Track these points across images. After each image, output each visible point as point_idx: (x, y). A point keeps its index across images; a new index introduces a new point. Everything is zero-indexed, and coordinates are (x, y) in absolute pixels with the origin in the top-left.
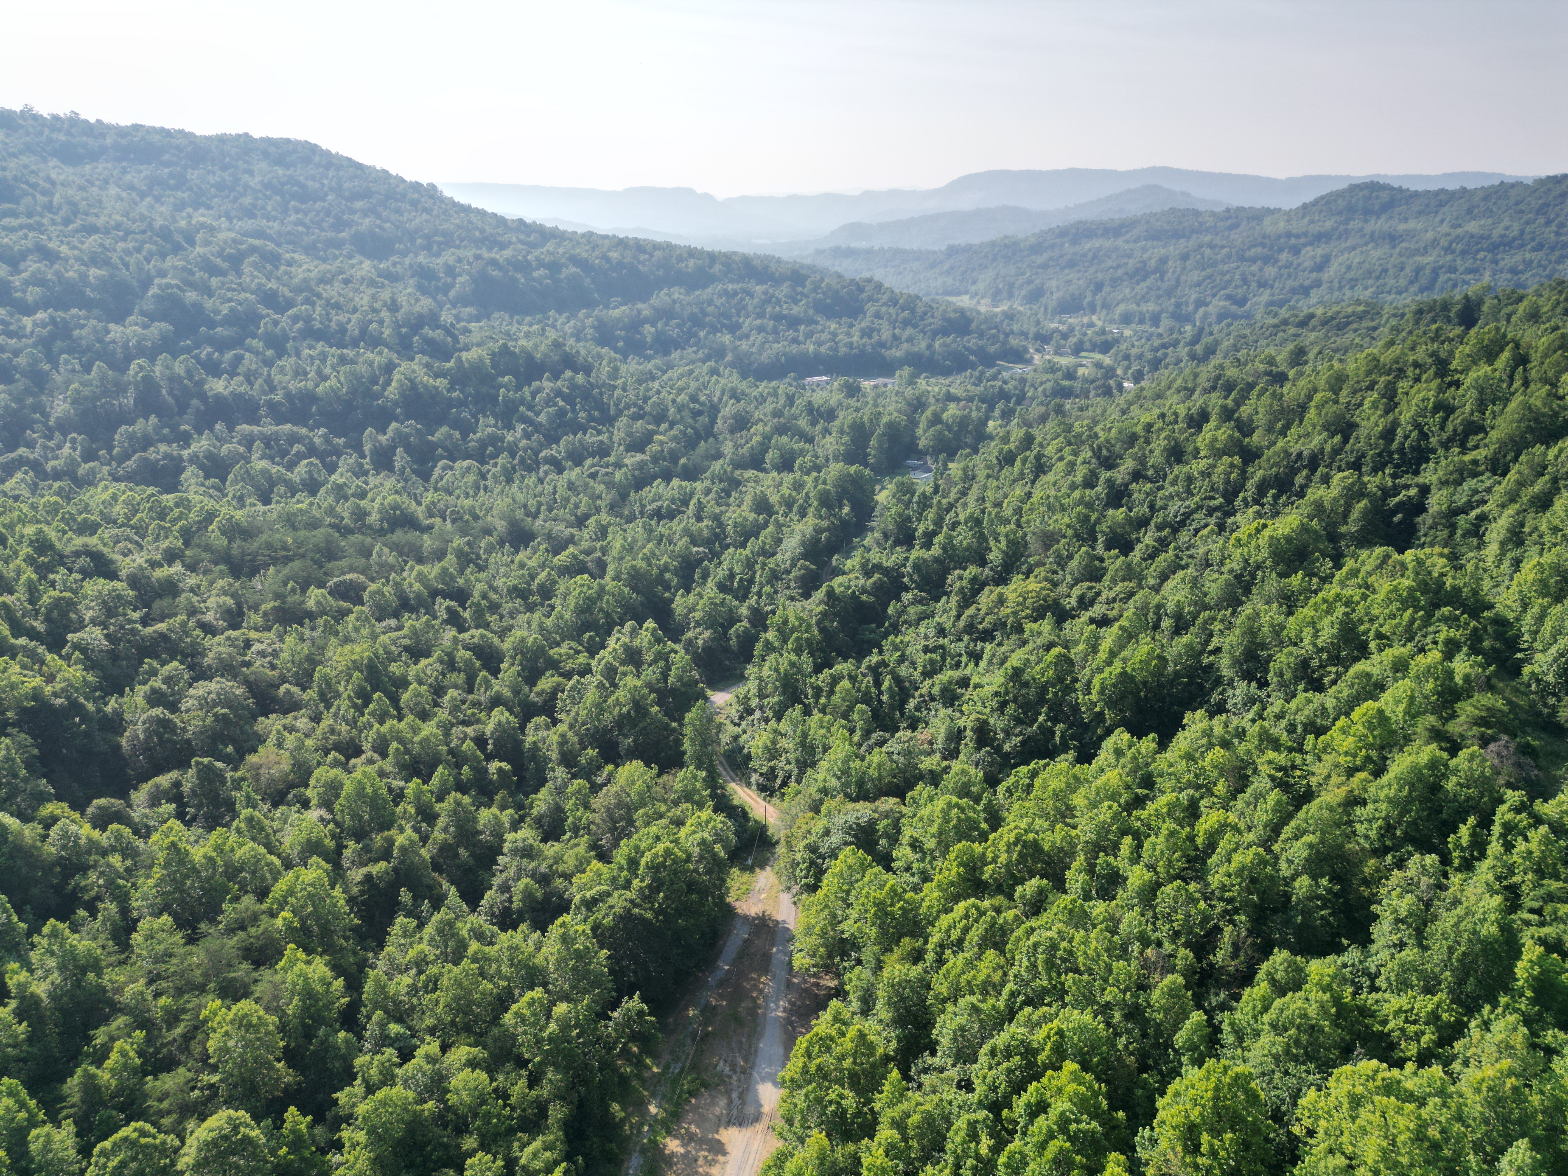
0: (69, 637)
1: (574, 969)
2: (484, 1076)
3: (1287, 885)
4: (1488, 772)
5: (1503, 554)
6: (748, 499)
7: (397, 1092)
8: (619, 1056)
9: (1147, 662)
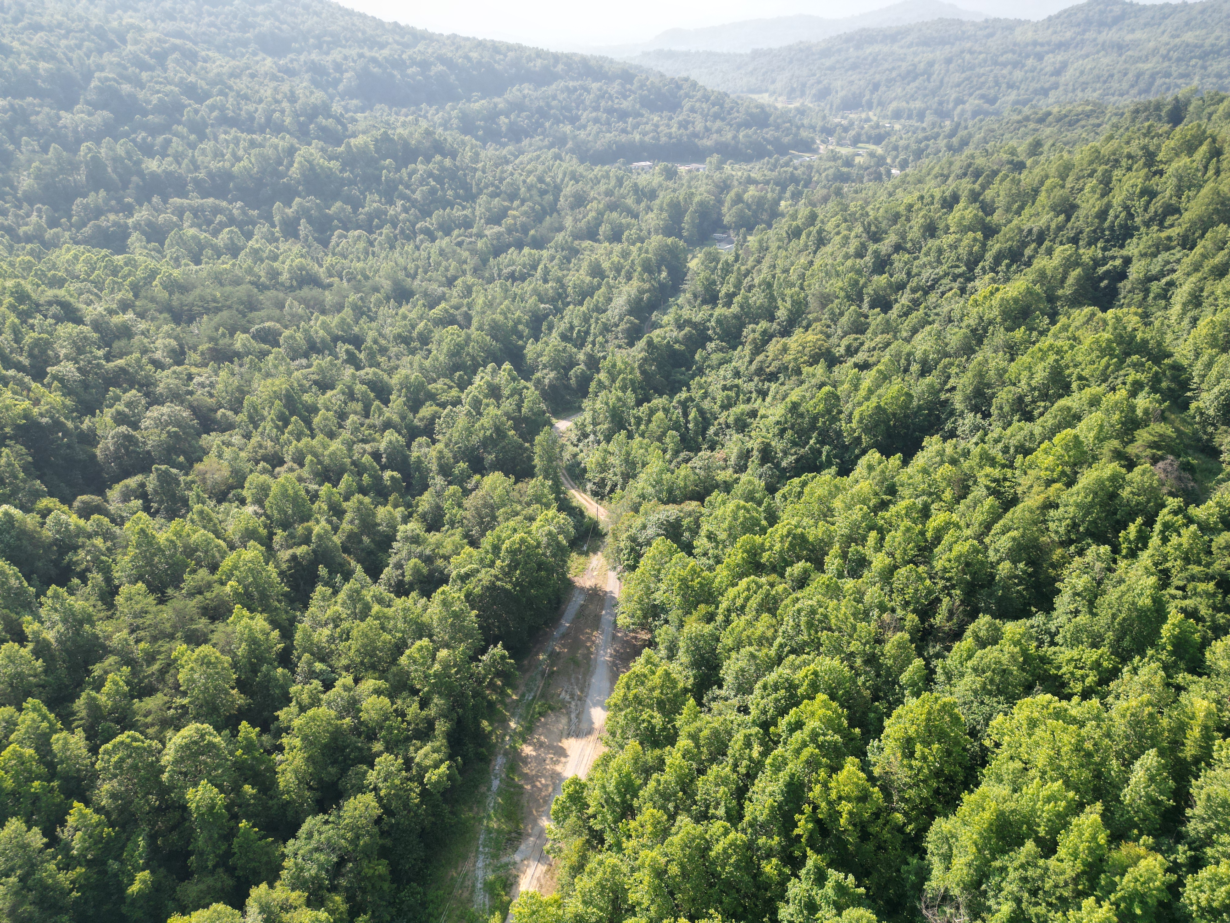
0: (49, 369)
1: (452, 625)
2: (387, 701)
3: (993, 567)
4: (1155, 484)
5: (1184, 313)
6: (585, 265)
7: (323, 711)
8: (487, 687)
9: (897, 398)
